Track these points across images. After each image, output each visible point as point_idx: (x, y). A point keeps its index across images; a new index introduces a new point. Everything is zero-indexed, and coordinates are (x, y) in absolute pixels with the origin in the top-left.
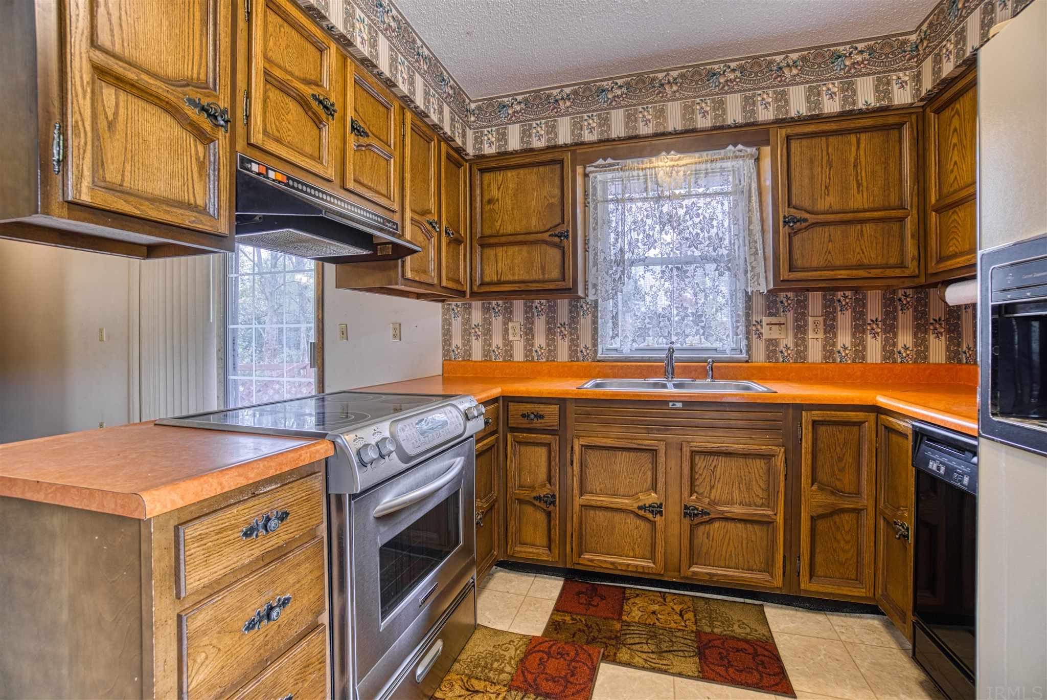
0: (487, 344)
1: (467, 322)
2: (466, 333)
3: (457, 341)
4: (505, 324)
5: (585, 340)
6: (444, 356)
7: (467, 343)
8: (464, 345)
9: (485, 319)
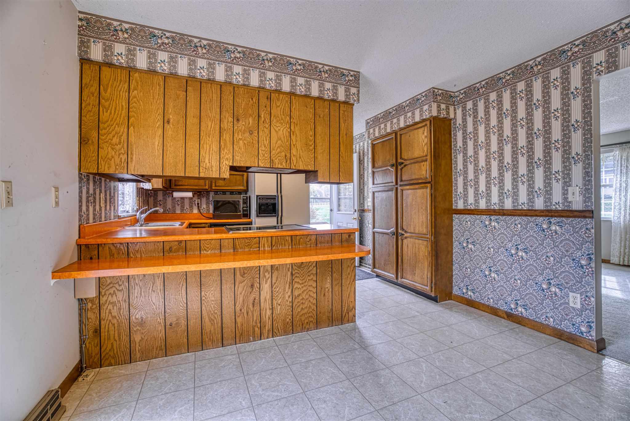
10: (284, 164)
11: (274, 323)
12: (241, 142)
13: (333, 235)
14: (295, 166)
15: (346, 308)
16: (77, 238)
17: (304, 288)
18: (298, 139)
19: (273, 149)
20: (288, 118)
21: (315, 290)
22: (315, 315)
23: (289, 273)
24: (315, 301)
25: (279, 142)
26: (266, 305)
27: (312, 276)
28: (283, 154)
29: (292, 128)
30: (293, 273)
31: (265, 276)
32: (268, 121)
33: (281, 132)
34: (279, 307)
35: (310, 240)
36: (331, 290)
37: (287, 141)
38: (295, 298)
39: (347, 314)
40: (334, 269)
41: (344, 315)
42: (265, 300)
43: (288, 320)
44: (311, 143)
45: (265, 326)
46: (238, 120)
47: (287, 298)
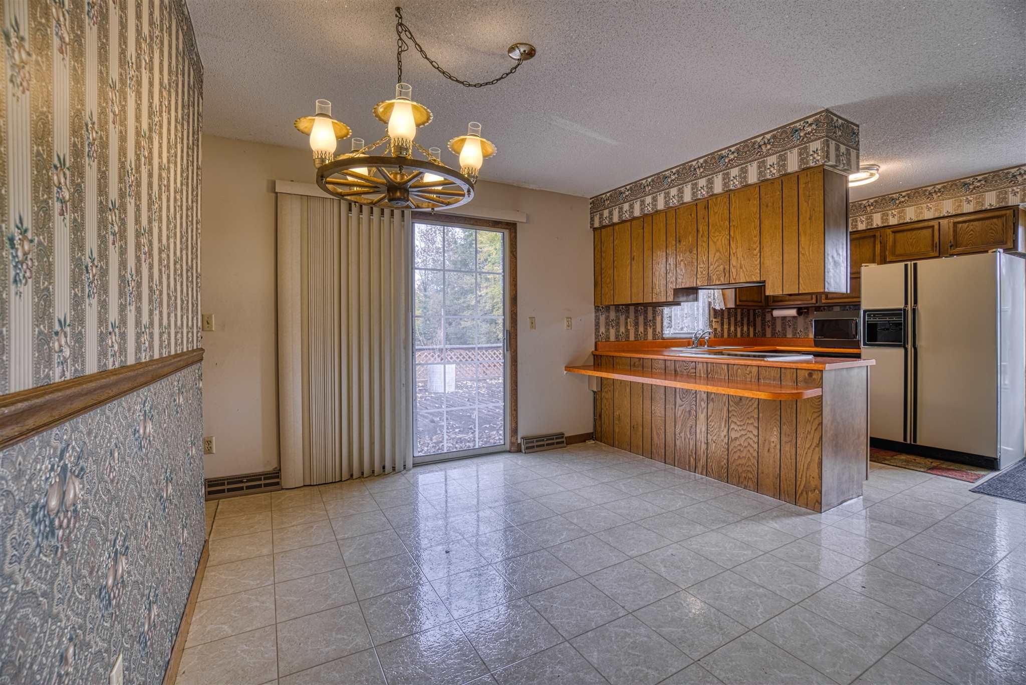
0: (618, 331)
1: (607, 318)
2: (607, 324)
3: (602, 330)
4: (626, 319)
5: (658, 329)
6: (596, 338)
7: (608, 330)
8: (606, 332)
9: (617, 316)
10: (722, 279)
11: (709, 460)
12: (682, 263)
13: (783, 370)
14: (735, 279)
15: (803, 483)
16: (593, 349)
17: (743, 432)
18: (739, 245)
19: (712, 265)
20: (727, 223)
21: (756, 440)
22: (756, 472)
23: (726, 409)
24: (755, 454)
25: (718, 254)
26: (701, 437)
27: (752, 419)
28: (722, 267)
29: (732, 234)
30: (730, 409)
31: (700, 405)
32: (706, 233)
33: (719, 243)
34: (714, 445)
35: (751, 372)
36: (778, 447)
37: (726, 251)
38: (732, 440)
39: (804, 493)
40: (784, 420)
41: (800, 492)
42: (701, 432)
43: (722, 464)
44: (755, 246)
45: (699, 460)
46: (680, 241)
47: (723, 438)
